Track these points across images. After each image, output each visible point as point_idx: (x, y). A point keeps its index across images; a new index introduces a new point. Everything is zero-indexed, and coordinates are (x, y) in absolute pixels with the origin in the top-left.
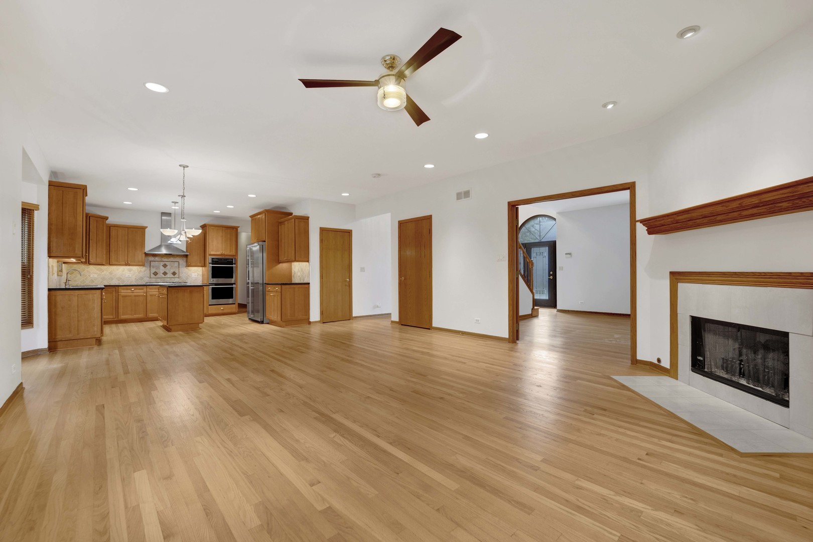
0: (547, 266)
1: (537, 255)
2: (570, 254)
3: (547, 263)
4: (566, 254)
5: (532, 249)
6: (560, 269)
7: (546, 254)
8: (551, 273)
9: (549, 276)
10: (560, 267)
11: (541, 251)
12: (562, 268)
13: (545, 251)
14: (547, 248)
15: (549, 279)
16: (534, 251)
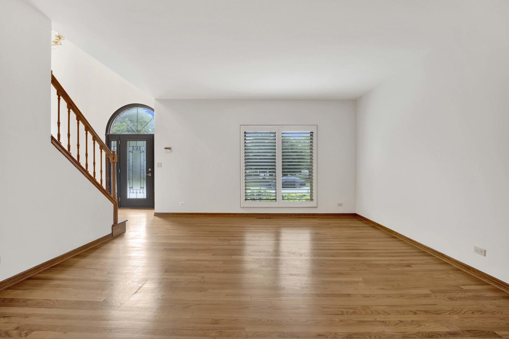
0: (145, 161)
1: (133, 149)
2: (169, 148)
3: (145, 159)
4: (166, 148)
5: (128, 142)
6: (158, 166)
7: (144, 148)
8: (150, 170)
9: (147, 173)
10: (158, 164)
11: (138, 145)
12: (160, 165)
13: (143, 145)
14: (145, 142)
15: (147, 176)
16: (131, 144)
